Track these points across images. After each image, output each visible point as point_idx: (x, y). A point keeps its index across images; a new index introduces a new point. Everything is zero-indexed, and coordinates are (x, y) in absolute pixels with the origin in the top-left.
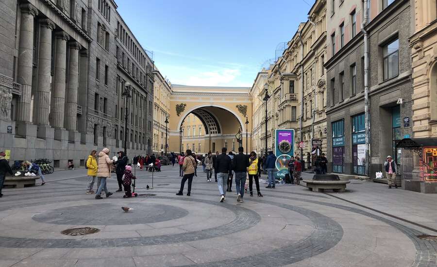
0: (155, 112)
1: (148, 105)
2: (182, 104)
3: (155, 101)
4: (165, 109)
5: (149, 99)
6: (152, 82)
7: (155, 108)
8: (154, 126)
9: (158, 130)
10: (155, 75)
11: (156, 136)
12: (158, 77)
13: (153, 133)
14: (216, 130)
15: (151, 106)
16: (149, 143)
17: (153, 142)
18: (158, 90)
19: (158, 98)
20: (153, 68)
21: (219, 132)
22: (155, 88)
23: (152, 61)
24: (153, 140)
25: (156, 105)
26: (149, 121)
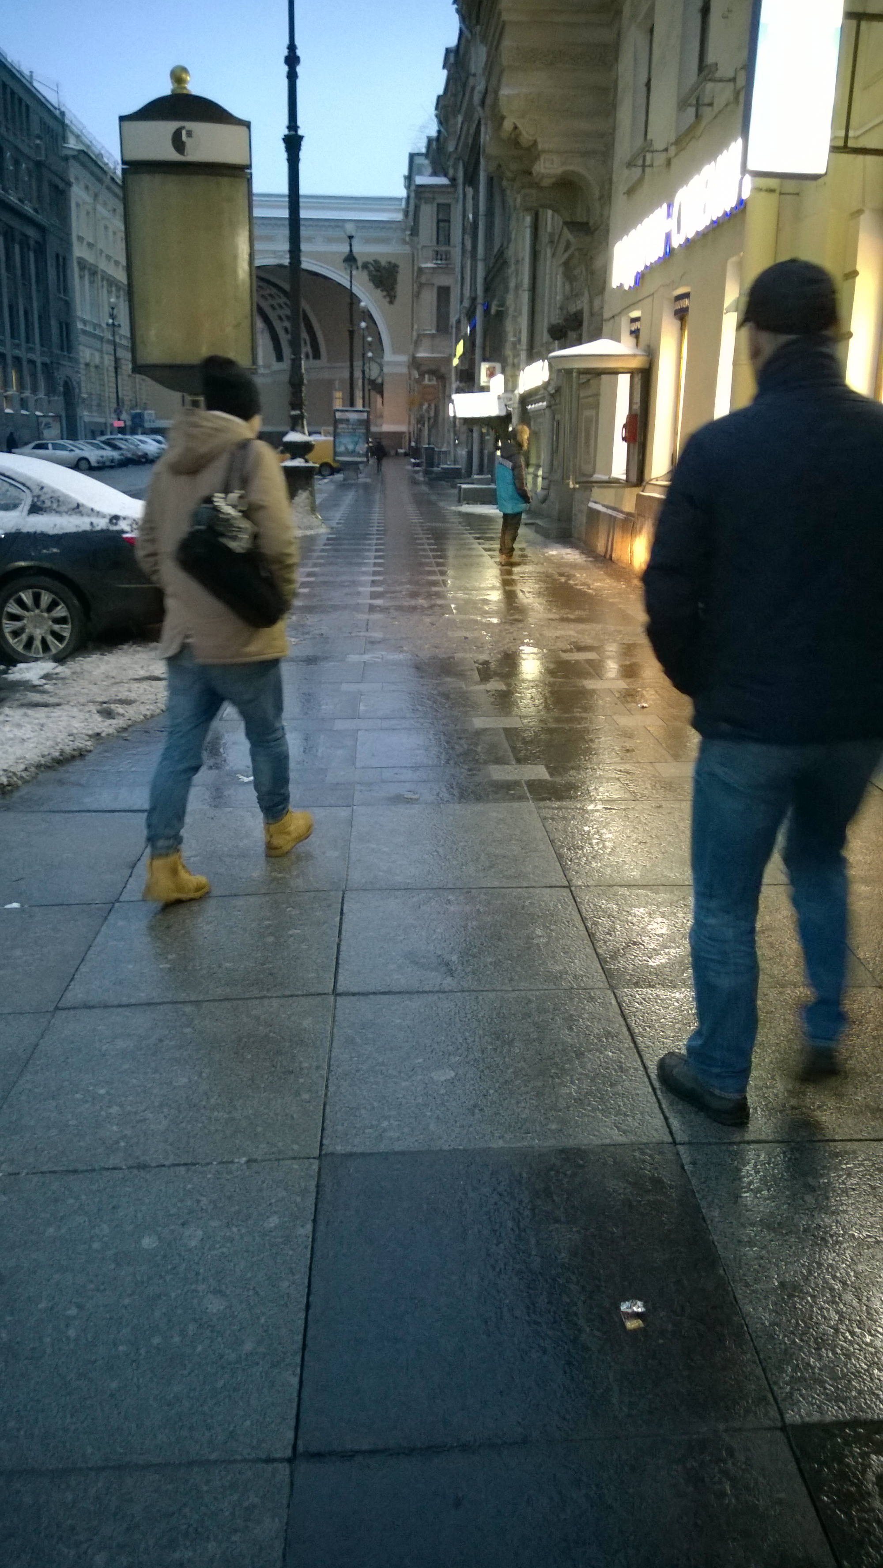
0: (81, 288)
1: (52, 273)
3: (79, 251)
4: (120, 276)
6: (61, 185)
7: (82, 277)
9: (99, 350)
10: (72, 162)
11: (92, 369)
12: (83, 165)
13: (82, 361)
14: (306, 349)
15: (64, 272)
16: (69, 393)
17: (83, 390)
18: (88, 213)
19: (91, 240)
20: (65, 139)
21: (317, 355)
22: (78, 205)
23: (57, 113)
24: (83, 384)
25: (83, 264)
26: (60, 323)
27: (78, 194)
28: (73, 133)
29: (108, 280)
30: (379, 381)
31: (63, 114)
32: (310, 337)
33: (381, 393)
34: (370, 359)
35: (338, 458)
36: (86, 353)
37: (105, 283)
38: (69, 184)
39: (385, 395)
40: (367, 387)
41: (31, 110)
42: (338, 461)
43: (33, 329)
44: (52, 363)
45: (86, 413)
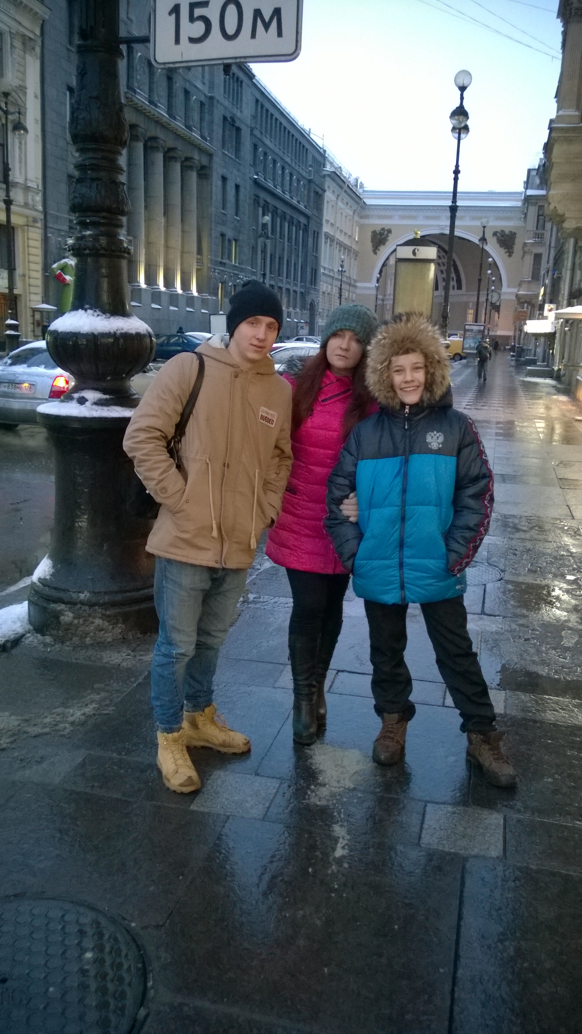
0: (325, 249)
1: (310, 240)
2: (383, 229)
3: (326, 228)
4: (347, 241)
5: (312, 227)
6: (320, 192)
7: (326, 243)
8: (323, 278)
9: (332, 285)
10: (328, 179)
11: (326, 295)
12: (333, 180)
13: (321, 290)
14: (453, 283)
15: (317, 239)
16: (312, 308)
17: (320, 307)
18: (333, 206)
19: (333, 222)
20: (324, 166)
21: (460, 287)
22: (328, 202)
23: (322, 151)
24: (320, 304)
25: (327, 236)
26: (312, 269)
27: (329, 196)
28: (329, 161)
29: (340, 244)
30: (498, 304)
31: (325, 151)
32: (456, 276)
33: (498, 312)
34: (493, 291)
35: (464, 351)
36: (324, 286)
37: (338, 246)
38: (324, 191)
39: (500, 313)
40: (489, 308)
41: (308, 151)
42: (464, 353)
43: (298, 272)
44: (305, 291)
45: (320, 320)
